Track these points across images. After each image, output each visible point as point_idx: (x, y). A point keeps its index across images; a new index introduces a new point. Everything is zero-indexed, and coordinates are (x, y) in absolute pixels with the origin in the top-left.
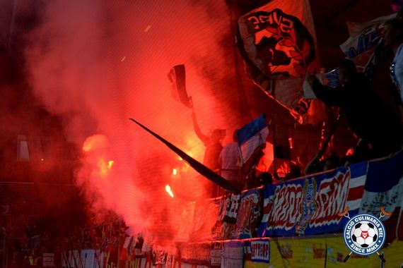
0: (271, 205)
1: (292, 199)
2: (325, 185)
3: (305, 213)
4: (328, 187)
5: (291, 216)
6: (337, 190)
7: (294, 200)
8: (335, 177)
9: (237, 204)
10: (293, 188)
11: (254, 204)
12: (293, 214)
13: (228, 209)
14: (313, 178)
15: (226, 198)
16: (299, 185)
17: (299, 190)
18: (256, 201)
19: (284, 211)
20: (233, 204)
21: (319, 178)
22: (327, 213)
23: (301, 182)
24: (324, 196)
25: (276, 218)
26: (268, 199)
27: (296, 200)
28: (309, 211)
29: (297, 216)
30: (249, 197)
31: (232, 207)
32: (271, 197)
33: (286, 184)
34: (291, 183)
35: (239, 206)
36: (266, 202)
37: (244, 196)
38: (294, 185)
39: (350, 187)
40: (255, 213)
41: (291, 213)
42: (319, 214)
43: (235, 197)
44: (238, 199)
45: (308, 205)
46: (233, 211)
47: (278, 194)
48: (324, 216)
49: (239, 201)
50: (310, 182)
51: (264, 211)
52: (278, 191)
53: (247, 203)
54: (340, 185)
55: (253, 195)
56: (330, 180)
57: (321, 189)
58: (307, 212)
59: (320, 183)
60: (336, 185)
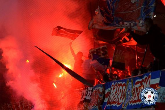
0: (109, 93)
1: (121, 90)
2: (138, 83)
3: (127, 98)
4: (140, 84)
5: (120, 99)
6: (144, 85)
7: (121, 91)
8: (143, 78)
9: (91, 92)
10: (121, 84)
11: (100, 92)
12: (121, 98)
13: (86, 95)
14: (131, 79)
15: (85, 89)
16: (124, 83)
17: (124, 85)
18: (101, 91)
19: (116, 96)
20: (89, 92)
21: (135, 79)
22: (138, 97)
23: (125, 81)
24: (137, 89)
25: (112, 100)
26: (107, 90)
27: (122, 90)
28: (129, 96)
29: (123, 99)
30: (97, 88)
31: (88, 94)
32: (109, 89)
33: (117, 82)
34: (120, 81)
35: (92, 93)
36: (107, 91)
37: (95, 88)
38: (121, 83)
39: (150, 84)
40: (101, 97)
41: (120, 98)
42: (134, 98)
43: (90, 89)
44: (92, 89)
45: (129, 93)
46: (89, 96)
47: (113, 87)
48: (137, 99)
49: (92, 91)
50: (130, 81)
51: (105, 96)
52: (113, 86)
53: (96, 92)
54: (145, 82)
55: (99, 87)
56: (141, 80)
57: (136, 84)
58: (128, 97)
59: (135, 81)
60: (143, 83)
